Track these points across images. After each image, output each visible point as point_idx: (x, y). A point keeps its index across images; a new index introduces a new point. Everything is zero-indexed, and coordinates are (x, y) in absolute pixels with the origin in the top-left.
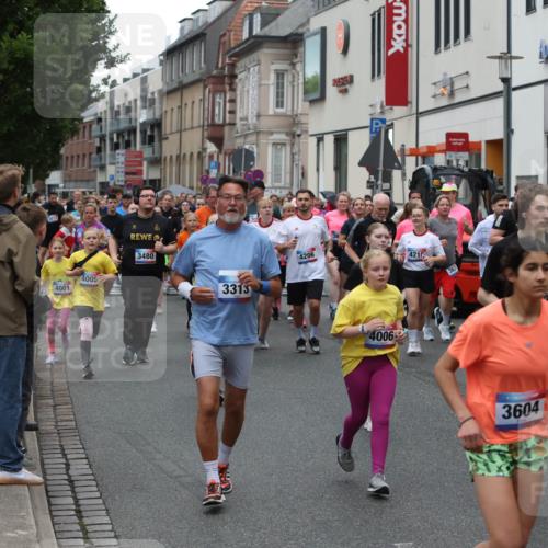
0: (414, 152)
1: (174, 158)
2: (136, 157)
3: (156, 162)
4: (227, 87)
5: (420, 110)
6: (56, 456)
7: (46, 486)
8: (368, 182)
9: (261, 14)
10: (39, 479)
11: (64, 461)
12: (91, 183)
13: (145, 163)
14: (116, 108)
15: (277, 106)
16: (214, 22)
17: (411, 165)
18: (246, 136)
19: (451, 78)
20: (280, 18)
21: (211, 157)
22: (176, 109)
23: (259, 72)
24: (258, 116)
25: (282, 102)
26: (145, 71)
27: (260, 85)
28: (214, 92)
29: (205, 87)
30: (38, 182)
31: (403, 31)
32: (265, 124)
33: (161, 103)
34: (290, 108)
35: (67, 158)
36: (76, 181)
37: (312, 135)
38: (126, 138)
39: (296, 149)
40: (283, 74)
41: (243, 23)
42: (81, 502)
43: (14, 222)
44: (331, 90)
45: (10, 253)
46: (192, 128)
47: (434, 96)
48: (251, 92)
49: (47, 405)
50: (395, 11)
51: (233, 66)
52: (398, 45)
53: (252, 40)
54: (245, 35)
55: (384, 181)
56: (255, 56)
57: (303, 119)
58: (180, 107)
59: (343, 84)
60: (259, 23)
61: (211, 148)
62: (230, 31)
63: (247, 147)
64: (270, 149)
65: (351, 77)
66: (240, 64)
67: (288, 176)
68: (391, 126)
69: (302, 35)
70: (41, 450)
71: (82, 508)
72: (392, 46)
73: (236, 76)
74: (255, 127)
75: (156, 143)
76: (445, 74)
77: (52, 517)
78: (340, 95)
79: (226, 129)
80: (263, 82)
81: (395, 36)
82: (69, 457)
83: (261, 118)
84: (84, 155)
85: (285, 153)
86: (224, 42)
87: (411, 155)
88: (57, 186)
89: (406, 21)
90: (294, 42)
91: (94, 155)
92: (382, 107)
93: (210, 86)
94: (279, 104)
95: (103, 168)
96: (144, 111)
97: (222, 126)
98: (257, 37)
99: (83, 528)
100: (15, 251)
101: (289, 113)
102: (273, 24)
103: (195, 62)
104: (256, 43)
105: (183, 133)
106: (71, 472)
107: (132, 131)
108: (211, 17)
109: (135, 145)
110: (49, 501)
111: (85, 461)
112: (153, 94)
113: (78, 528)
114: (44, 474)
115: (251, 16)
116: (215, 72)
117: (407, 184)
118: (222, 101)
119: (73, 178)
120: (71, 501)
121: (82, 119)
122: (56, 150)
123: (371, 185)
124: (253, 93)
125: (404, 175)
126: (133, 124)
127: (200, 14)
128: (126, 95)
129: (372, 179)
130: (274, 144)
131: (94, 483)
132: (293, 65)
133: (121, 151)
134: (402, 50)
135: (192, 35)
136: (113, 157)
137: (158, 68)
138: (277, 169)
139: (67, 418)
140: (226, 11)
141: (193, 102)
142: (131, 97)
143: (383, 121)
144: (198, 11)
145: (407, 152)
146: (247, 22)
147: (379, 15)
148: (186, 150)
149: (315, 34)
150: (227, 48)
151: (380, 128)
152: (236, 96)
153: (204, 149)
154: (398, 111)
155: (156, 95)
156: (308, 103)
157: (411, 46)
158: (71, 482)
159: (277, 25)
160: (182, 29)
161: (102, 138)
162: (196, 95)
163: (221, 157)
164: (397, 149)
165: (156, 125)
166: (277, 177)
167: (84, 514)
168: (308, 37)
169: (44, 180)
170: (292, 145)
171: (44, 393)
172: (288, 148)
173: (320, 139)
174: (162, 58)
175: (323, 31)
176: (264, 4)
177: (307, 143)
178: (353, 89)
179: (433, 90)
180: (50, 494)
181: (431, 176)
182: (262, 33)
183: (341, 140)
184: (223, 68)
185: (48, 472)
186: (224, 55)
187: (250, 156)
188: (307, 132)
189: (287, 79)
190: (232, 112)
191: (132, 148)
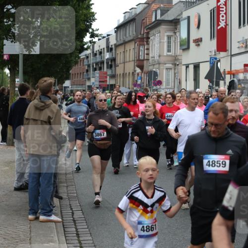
0: (230, 73)
1: (121, 75)
2: (104, 74)
3: (113, 76)
4: (145, 43)
5: (232, 54)
6: (68, 209)
7: (63, 223)
8: (209, 86)
9: (161, 10)
10: (60, 220)
11: (71, 211)
12: (84, 86)
13: (108, 77)
14: (95, 52)
15: (168, 52)
16: (139, 13)
17: (228, 79)
18: (154, 65)
19: (246, 40)
20: (169, 12)
21: (138, 74)
22: (122, 53)
23: (160, 36)
24: (159, 56)
25: (170, 50)
26: (108, 35)
27: (160, 42)
28: (139, 45)
29: (135, 43)
30: (60, 85)
31: (224, 18)
32: (162, 60)
33: (116, 50)
34: (173, 53)
35: (73, 74)
36: (77, 85)
37: (184, 65)
38: (100, 66)
39: (176, 71)
40: (170, 38)
41: (152, 14)
42: (79, 230)
43: (51, 103)
44: (192, 45)
45: (49, 118)
46: (130, 61)
47: (238, 48)
48: (156, 45)
49: (64, 186)
50: (221, 9)
51: (148, 33)
52: (222, 24)
53: (156, 22)
54: (153, 20)
55: (216, 86)
56: (157, 29)
57: (180, 58)
58: (124, 52)
59: (198, 42)
60: (160, 14)
61: (138, 70)
62: (146, 18)
63: (154, 70)
64: (165, 71)
65: (201, 38)
66: (151, 33)
67: (173, 83)
68: (219, 61)
69: (179, 19)
70: (60, 206)
71: (79, 233)
72: (219, 25)
73: (149, 38)
74: (158, 61)
75: (113, 68)
76: (243, 38)
77: (66, 237)
78: (196, 47)
79: (145, 62)
80: (162, 41)
81: (221, 21)
82: (73, 209)
83: (161, 57)
84: (81, 73)
85: (172, 73)
86: (144, 23)
87: (228, 74)
88: (68, 87)
89: (226, 14)
90: (175, 23)
91: (85, 73)
92: (215, 52)
93: (138, 42)
94: (169, 51)
95: (89, 79)
96: (108, 53)
97: (143, 60)
98: (158, 20)
99: (80, 242)
100: (52, 116)
101: (173, 55)
102: (166, 15)
103: (131, 32)
104: (158, 23)
105: (126, 64)
106: (74, 217)
107: (102, 62)
108: (138, 11)
109: (104, 69)
110: (64, 230)
111: (81, 212)
112: (112, 46)
113: (77, 241)
114: (62, 218)
115: (156, 11)
116: (139, 36)
117: (226, 87)
118: (143, 49)
119: (75, 83)
120: (74, 229)
121: (80, 57)
122: (68, 70)
123: (210, 87)
124: (157, 46)
125: (225, 83)
126: (103, 59)
127: (133, 10)
128: (99, 46)
129: (211, 85)
130: (166, 69)
131: (85, 221)
132: (175, 33)
133: (97, 72)
134: (224, 27)
135: (130, 19)
136: (94, 74)
137: (114, 34)
138: (168, 80)
139: (73, 192)
140: (145, 9)
141: (130, 50)
142: (102, 47)
143: (216, 59)
144: (132, 8)
145: (226, 73)
146: (154, 14)
147: (214, 11)
148: (127, 71)
149: (185, 19)
150: (145, 25)
151: (214, 62)
152: (149, 47)
153: (135, 71)
154: (222, 54)
155: (113, 46)
156: (182, 51)
157: (228, 25)
158: (74, 221)
159: (168, 15)
160: (125, 17)
161: (89, 66)
162: (131, 46)
163: (143, 74)
164: (222, 71)
165: (113, 60)
166: (168, 84)
167: (80, 235)
168: (182, 20)
169: (62, 84)
170: (175, 69)
171: (62, 181)
172: (173, 71)
173: (187, 67)
174: (116, 29)
175: (189, 18)
176: (162, 5)
177: (181, 68)
178: (202, 44)
179: (238, 45)
180: (65, 226)
181: (237, 84)
182: (161, 19)
183: (197, 67)
184: (143, 34)
185: (64, 216)
186: (144, 28)
187: (156, 74)
188: (181, 63)
189: (172, 39)
190: (148, 54)
191: (102, 70)
